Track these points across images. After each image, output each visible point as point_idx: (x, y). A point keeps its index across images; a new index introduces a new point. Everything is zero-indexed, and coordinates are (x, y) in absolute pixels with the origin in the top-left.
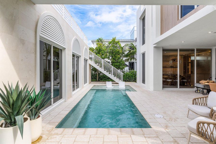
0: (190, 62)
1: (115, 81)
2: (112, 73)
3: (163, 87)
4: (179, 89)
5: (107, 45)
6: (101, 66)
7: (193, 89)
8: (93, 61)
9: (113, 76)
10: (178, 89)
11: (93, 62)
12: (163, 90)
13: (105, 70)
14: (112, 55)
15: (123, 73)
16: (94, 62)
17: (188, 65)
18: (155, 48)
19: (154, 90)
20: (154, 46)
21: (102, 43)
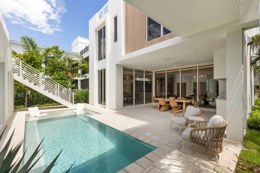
1: (62, 105)
3: (124, 106)
5: (43, 52)
9: (59, 97)
10: (134, 106)
15: (74, 94)
18: (117, 65)
19: (116, 110)
20: (116, 64)
21: (34, 47)
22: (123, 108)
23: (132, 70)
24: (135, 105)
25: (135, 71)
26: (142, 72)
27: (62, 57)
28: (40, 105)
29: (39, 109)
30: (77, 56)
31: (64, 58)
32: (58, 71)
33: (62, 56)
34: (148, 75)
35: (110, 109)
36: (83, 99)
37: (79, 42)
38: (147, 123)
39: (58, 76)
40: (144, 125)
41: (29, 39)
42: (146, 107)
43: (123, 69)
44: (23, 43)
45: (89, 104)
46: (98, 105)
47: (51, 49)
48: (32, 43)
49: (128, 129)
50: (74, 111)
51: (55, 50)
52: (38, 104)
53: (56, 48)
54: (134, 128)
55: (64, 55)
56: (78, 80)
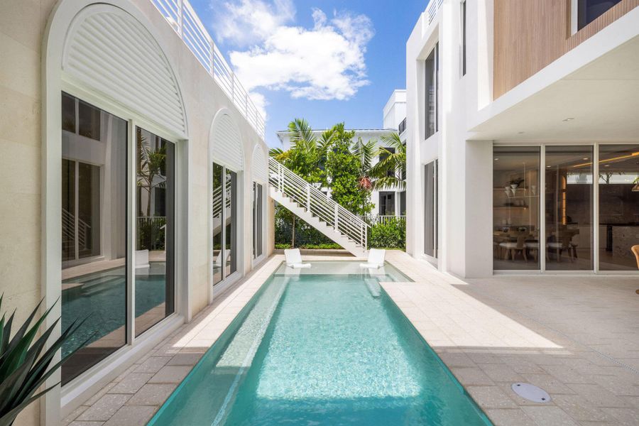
0: (563, 191)
1: (343, 248)
2: (334, 224)
3: (495, 268)
4: (545, 273)
5: (320, 142)
6: (305, 204)
7: (590, 274)
8: (279, 187)
9: (337, 232)
10: (542, 272)
11: (279, 191)
12: (496, 276)
13: (314, 215)
14: (334, 173)
15: (366, 225)
16: (283, 191)
17: (560, 199)
18: (471, 143)
19: (467, 278)
20: (468, 138)
21: (307, 136)
22: (494, 273)
23: (535, 151)
24: (547, 269)
25: (546, 152)
26: (588, 150)
27: (352, 145)
28: (311, 246)
29: (302, 253)
30: (384, 138)
31: (356, 147)
32: (341, 176)
33: (351, 142)
34: (627, 161)
35: (449, 271)
36: (395, 238)
37: (397, 103)
38: (554, 345)
39: (342, 187)
40: (535, 352)
41: (300, 123)
42: (598, 283)
43: (494, 152)
44: (292, 132)
45: (405, 251)
46: (424, 258)
47: (331, 133)
48: (303, 129)
49: (459, 348)
50: (362, 265)
51: (338, 134)
52: (310, 243)
53: (340, 128)
54: (486, 348)
55: (354, 140)
56: (394, 192)
